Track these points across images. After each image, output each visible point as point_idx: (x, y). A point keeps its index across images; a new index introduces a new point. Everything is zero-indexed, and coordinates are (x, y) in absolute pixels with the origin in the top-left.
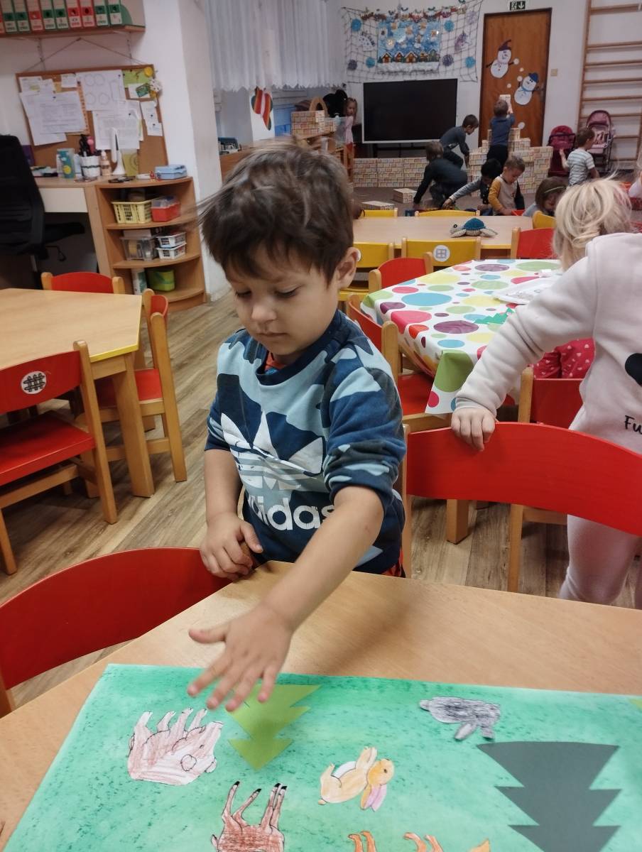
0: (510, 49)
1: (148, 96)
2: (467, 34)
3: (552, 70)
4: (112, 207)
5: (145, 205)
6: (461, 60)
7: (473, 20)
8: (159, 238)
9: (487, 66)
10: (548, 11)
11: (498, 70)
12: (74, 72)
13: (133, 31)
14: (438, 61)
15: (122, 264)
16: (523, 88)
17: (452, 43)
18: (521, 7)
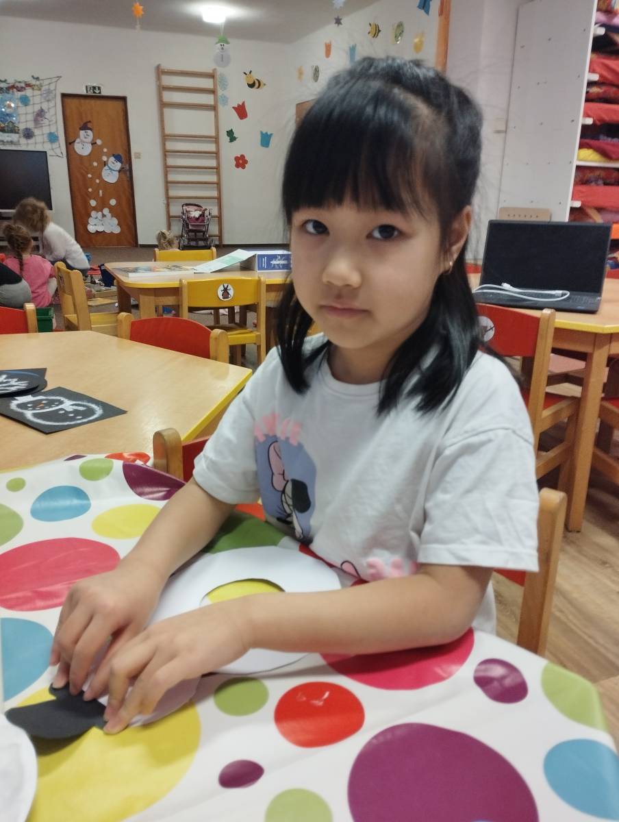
0: (91, 129)
2: (46, 111)
3: (135, 153)
6: (43, 134)
7: (50, 97)
9: (70, 143)
10: (124, 99)
11: (83, 147)
14: (18, 133)
16: (109, 167)
17: (30, 117)
18: (97, 91)
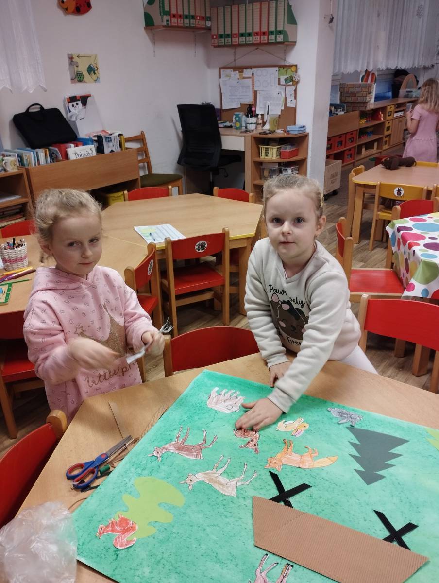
1: (291, 83)
4: (259, 148)
5: (277, 148)
8: (282, 168)
12: (251, 67)
13: (289, 44)
15: (258, 182)
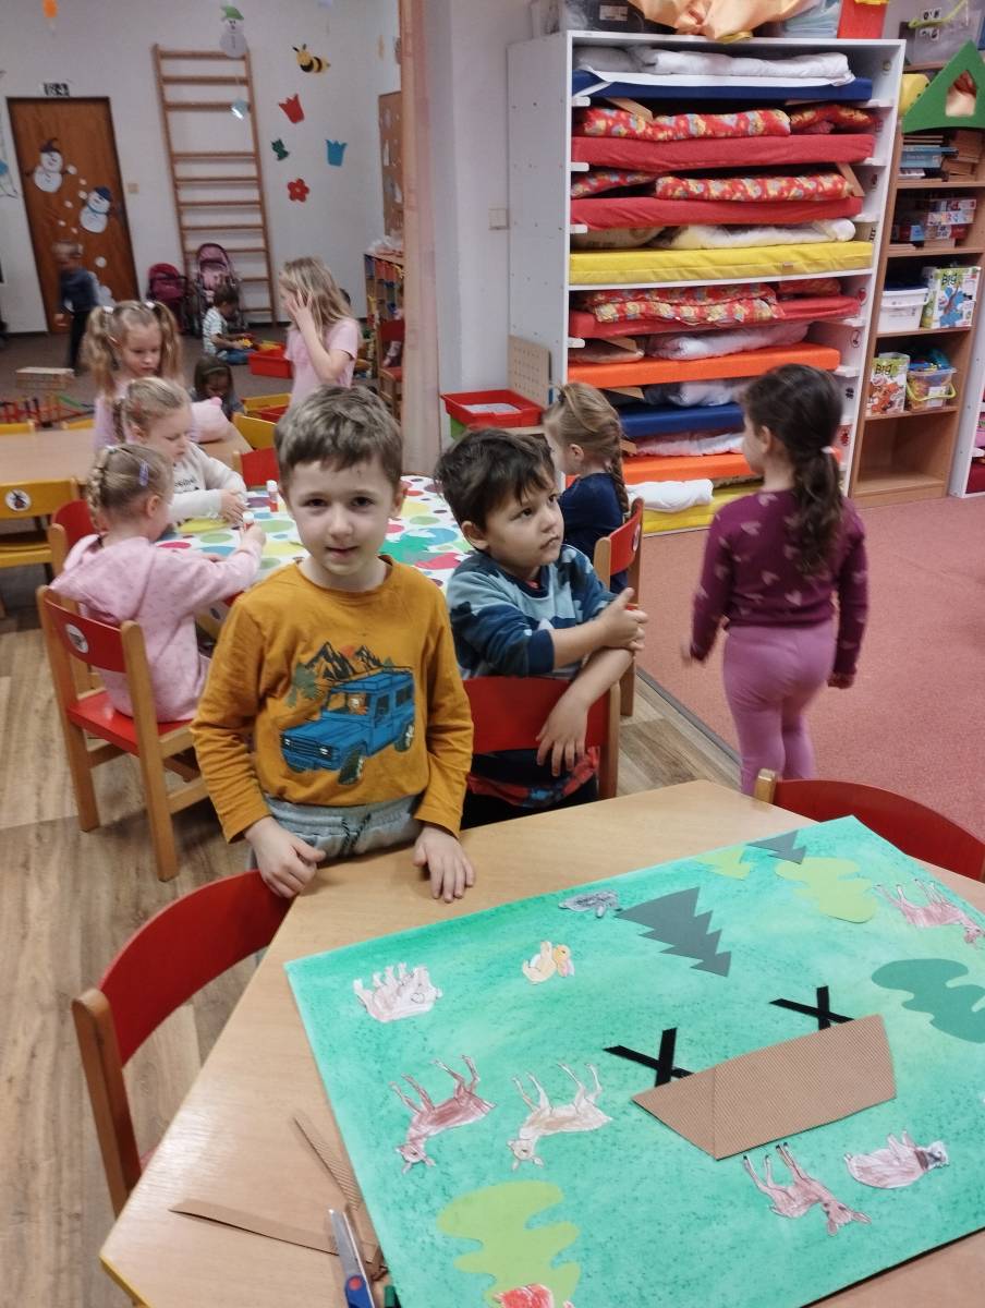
0: (58, 151)
3: (129, 186)
9: (29, 174)
10: (105, 101)
11: (48, 179)
16: (90, 207)
18: (62, 91)
